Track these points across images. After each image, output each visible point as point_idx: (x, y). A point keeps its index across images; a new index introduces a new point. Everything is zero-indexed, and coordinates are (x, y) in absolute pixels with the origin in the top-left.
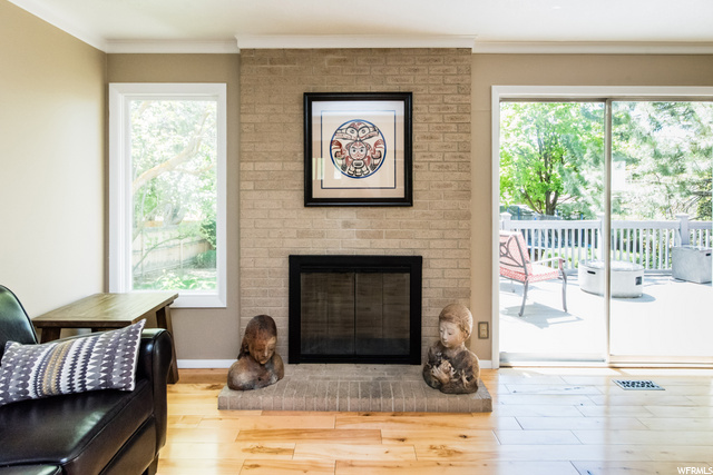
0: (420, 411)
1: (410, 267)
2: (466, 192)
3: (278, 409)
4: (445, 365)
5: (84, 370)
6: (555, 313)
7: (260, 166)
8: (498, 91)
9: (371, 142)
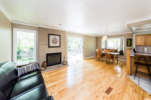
0: (63, 67)
1: (60, 54)
2: (65, 46)
3: (48, 71)
4: (65, 62)
5: (33, 68)
6: (70, 58)
7: (42, 43)
8: (68, 36)
9: (56, 40)
